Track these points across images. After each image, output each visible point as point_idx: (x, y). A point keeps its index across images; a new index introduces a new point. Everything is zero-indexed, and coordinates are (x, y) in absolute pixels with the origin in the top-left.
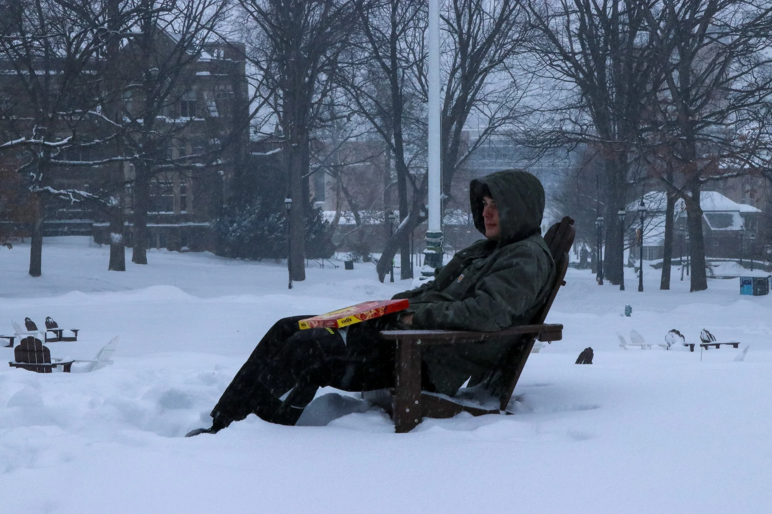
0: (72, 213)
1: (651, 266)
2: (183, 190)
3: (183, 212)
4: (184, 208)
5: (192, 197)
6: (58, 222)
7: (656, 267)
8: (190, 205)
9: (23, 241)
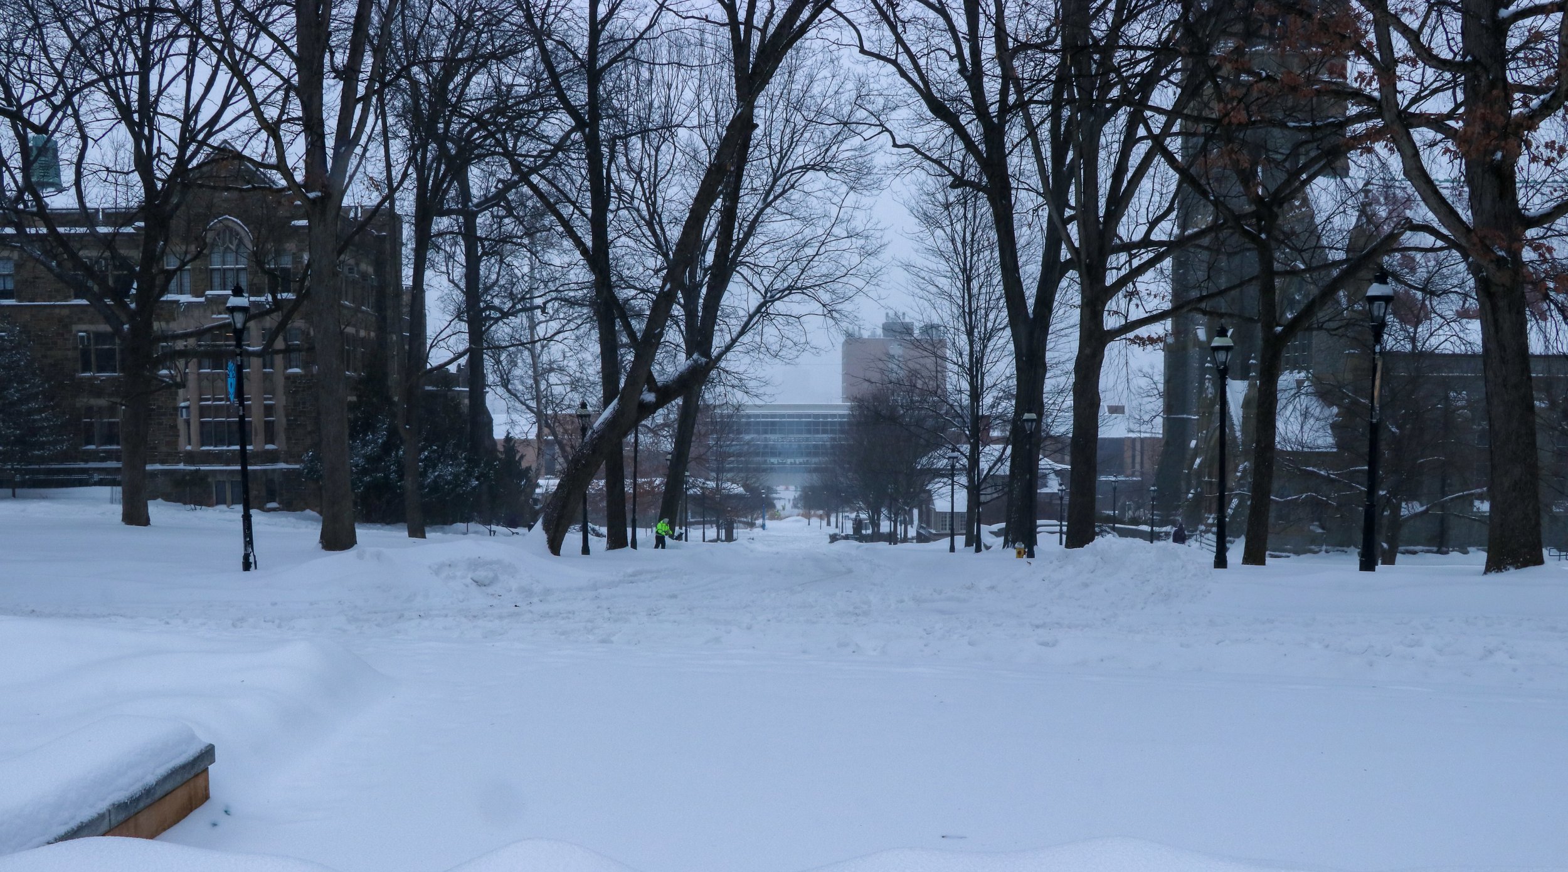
0: (105, 451)
1: (991, 533)
2: (269, 410)
3: (269, 447)
4: (270, 439)
5: (284, 420)
6: (82, 465)
7: (997, 534)
8: (282, 436)
9: (14, 495)
